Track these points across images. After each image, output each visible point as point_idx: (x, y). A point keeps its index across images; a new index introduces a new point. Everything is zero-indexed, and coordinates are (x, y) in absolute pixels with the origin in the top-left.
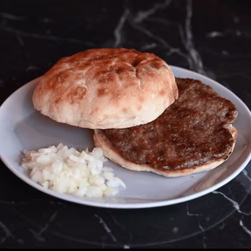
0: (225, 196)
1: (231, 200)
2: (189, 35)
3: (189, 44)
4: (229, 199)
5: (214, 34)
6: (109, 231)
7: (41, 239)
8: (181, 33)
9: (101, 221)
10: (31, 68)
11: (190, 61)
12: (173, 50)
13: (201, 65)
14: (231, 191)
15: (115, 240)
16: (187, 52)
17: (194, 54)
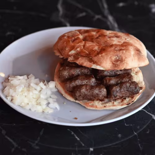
0: (146, 112)
1: (150, 114)
2: (106, 6)
3: (106, 12)
4: (149, 113)
5: (121, 4)
6: (78, 139)
7: (37, 148)
8: (100, 5)
9: (73, 133)
10: (9, 33)
11: (109, 23)
12: (97, 17)
13: (116, 25)
14: (149, 108)
15: (83, 145)
16: (106, 17)
17: (110, 18)
